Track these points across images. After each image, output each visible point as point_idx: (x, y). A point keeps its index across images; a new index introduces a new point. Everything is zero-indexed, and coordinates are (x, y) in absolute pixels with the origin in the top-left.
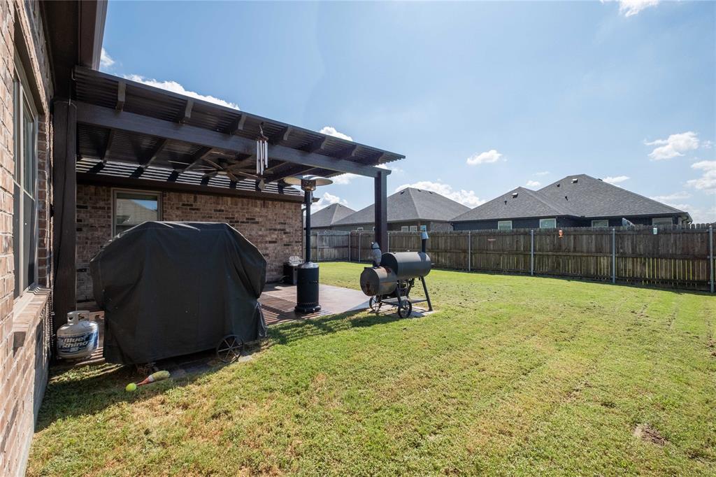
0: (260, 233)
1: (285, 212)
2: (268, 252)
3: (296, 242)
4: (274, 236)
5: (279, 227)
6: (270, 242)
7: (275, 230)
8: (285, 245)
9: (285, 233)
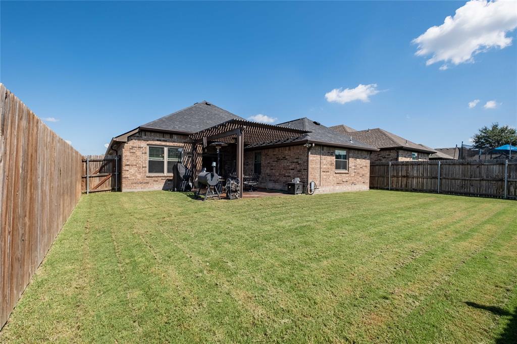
0: (288, 164)
1: (298, 151)
2: (290, 175)
3: (304, 169)
4: (293, 166)
5: (295, 161)
6: (292, 169)
7: (294, 162)
8: (298, 171)
9: (298, 164)
